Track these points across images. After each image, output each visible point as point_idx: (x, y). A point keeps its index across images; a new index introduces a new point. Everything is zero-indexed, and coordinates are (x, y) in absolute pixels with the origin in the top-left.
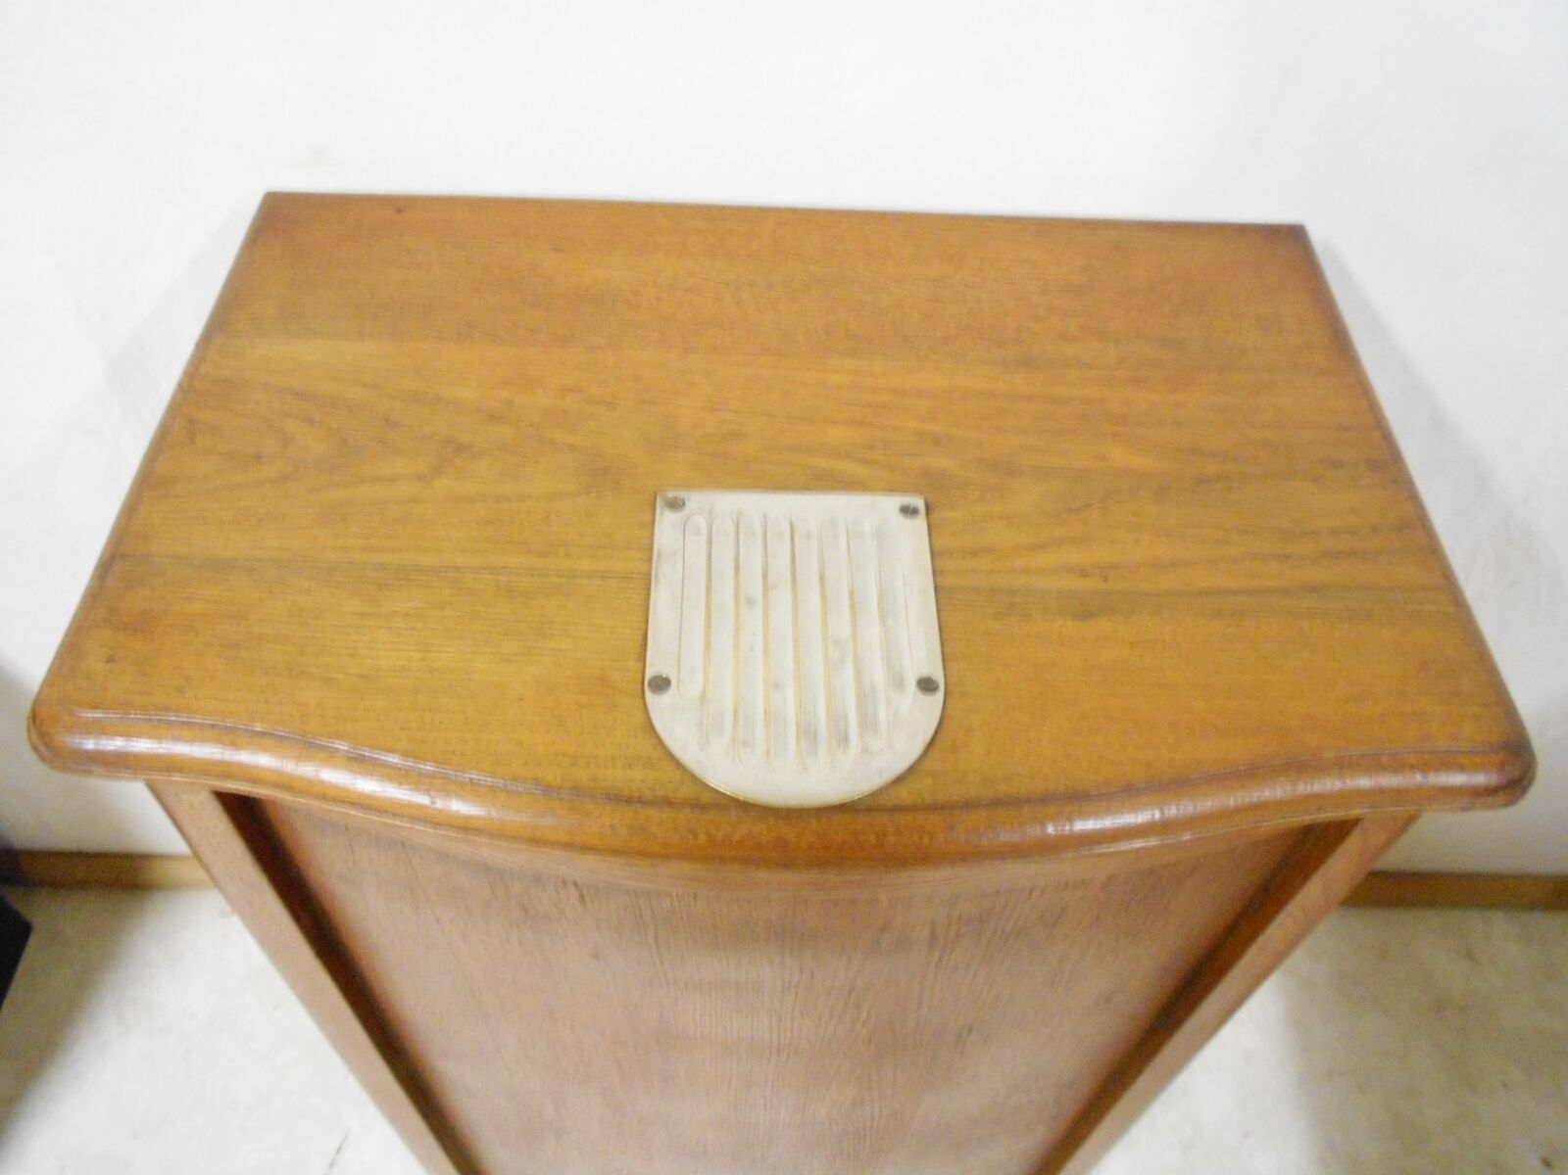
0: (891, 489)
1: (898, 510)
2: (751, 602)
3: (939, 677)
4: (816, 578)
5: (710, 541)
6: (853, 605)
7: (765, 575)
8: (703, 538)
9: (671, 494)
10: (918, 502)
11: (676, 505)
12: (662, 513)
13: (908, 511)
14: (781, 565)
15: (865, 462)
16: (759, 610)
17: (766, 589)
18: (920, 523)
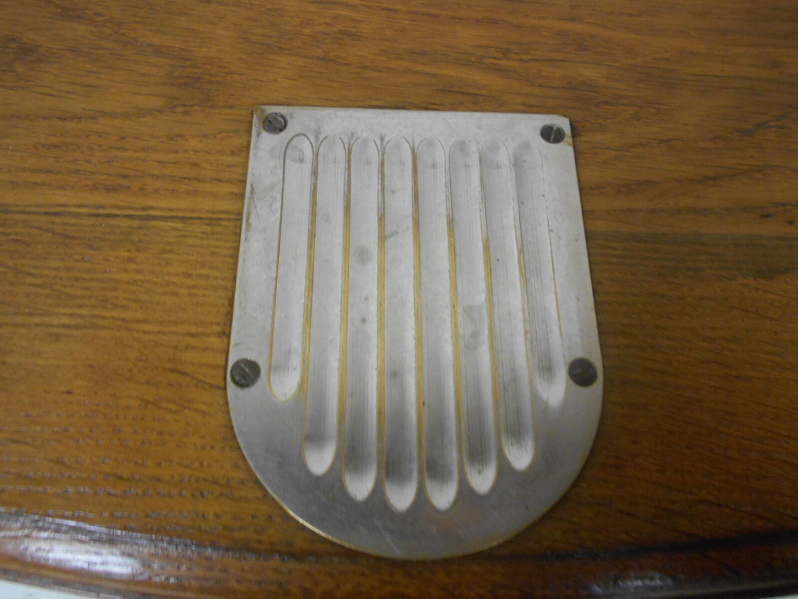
0: (529, 108)
1: (538, 133)
2: (363, 256)
3: (596, 360)
4: (443, 223)
5: (315, 173)
6: (488, 264)
7: (382, 219)
8: (307, 167)
9: (270, 110)
10: (562, 123)
11: (275, 125)
12: (259, 134)
13: (551, 135)
14: (402, 203)
15: (501, 71)
16: (373, 266)
17: (383, 238)
18: (565, 150)
